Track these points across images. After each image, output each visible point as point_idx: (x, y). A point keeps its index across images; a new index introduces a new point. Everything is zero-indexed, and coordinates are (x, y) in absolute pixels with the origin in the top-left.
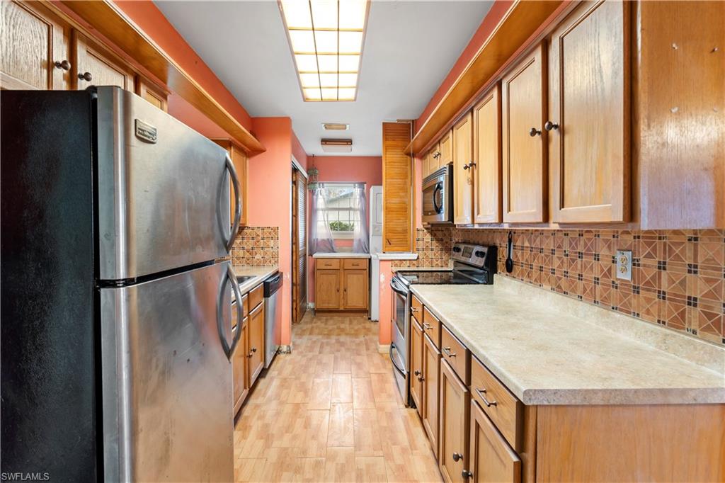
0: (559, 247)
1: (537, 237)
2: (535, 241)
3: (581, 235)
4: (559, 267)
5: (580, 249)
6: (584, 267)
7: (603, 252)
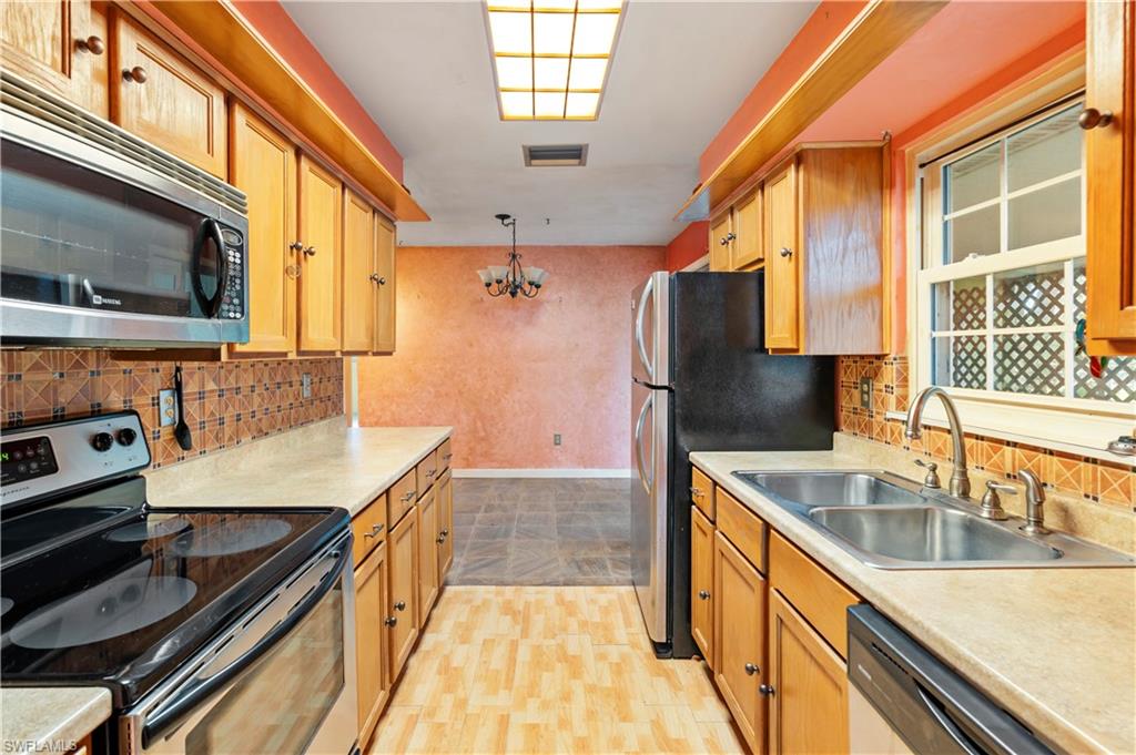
0: (260, 381)
1: (230, 372)
2: (227, 379)
3: (279, 364)
4: (260, 406)
5: (279, 379)
6: (282, 397)
7: (295, 378)
